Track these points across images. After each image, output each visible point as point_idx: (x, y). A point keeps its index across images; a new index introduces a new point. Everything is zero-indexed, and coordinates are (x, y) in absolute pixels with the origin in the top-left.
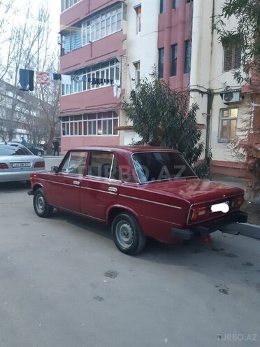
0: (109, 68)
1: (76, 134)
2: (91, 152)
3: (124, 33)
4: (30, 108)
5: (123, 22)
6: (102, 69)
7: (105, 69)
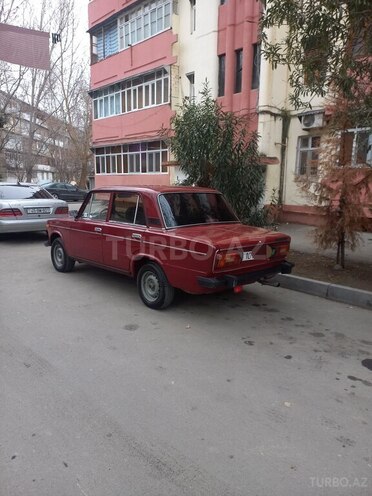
0: (155, 81)
1: (114, 171)
2: (114, 194)
3: (174, 32)
4: (55, 136)
5: (173, 17)
6: (146, 84)
7: (149, 83)
